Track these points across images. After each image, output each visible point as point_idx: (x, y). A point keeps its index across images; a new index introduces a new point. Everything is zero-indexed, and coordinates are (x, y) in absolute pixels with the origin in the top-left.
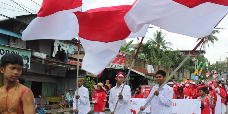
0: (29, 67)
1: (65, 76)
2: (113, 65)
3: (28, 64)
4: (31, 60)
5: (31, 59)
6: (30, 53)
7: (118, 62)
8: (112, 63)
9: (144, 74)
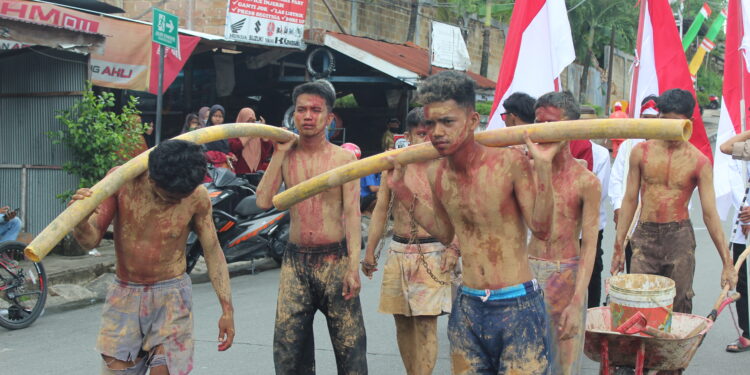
2: (241, 23)
7: (271, 7)
8: (239, 10)
9: (416, 75)
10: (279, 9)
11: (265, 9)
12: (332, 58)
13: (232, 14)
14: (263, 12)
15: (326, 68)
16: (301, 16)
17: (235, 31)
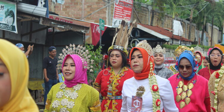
0: (15, 31)
1: (44, 43)
2: (116, 21)
3: (14, 25)
4: (17, 19)
5: (17, 16)
6: (16, 5)
7: (123, 16)
8: (116, 17)
9: (169, 38)
10: (125, 16)
11: (121, 17)
12: (139, 32)
13: (114, 19)
14: (121, 18)
15: (136, 35)
16: (130, 18)
17: (115, 24)
